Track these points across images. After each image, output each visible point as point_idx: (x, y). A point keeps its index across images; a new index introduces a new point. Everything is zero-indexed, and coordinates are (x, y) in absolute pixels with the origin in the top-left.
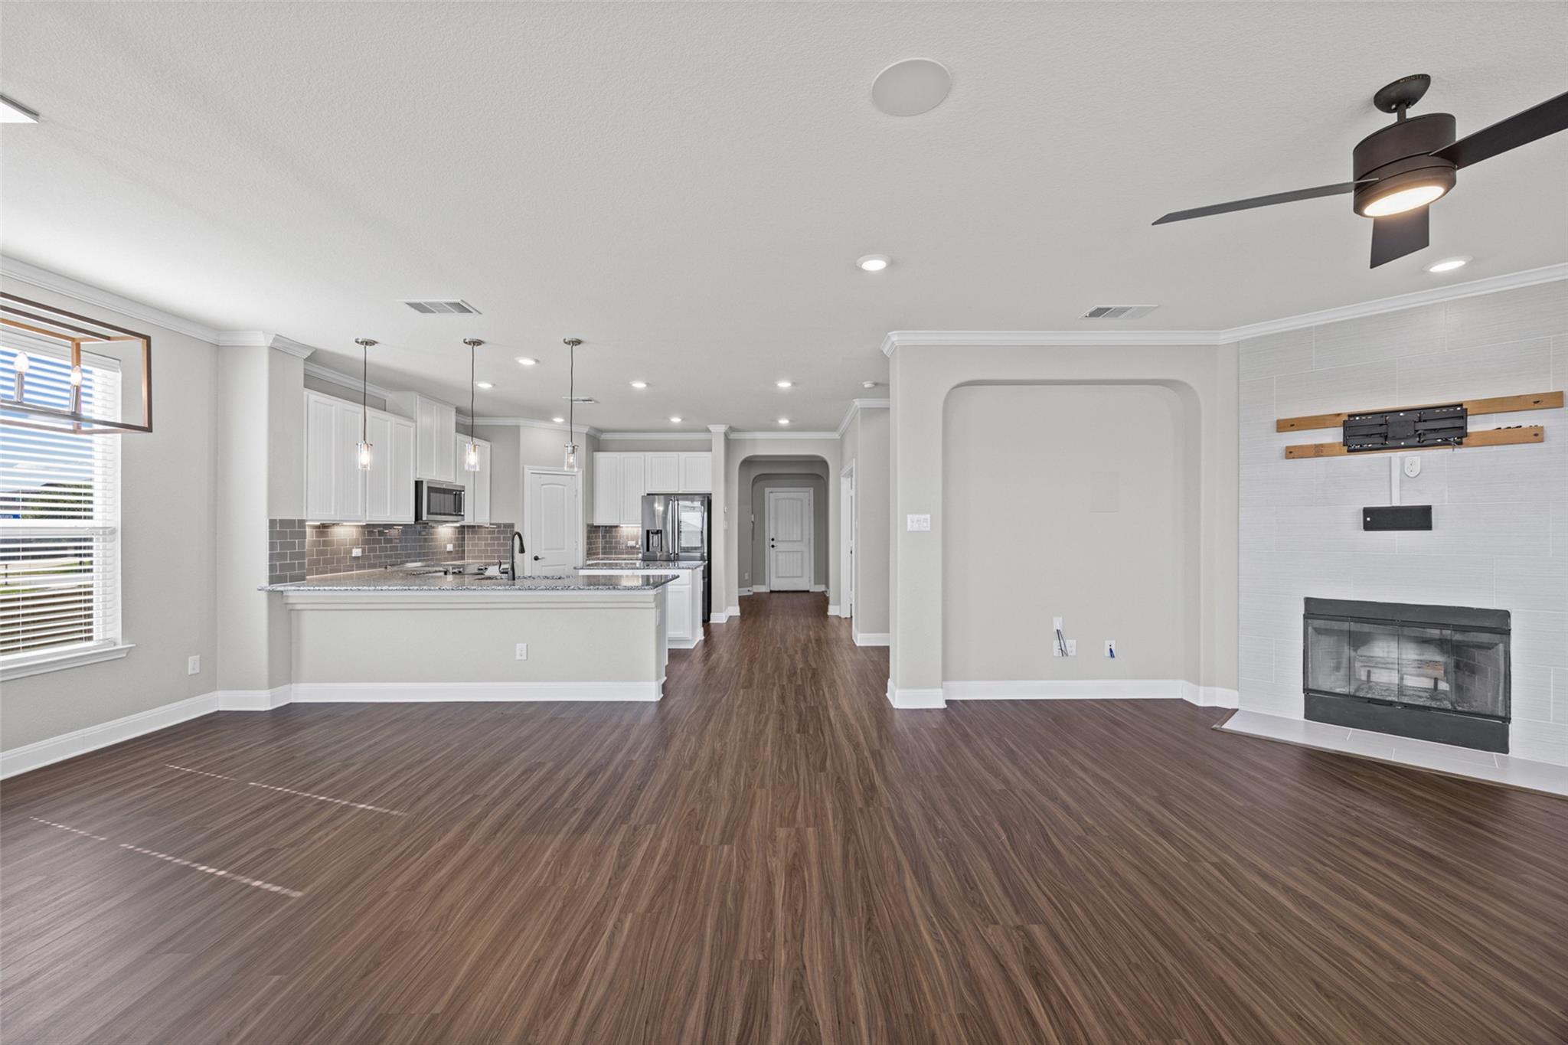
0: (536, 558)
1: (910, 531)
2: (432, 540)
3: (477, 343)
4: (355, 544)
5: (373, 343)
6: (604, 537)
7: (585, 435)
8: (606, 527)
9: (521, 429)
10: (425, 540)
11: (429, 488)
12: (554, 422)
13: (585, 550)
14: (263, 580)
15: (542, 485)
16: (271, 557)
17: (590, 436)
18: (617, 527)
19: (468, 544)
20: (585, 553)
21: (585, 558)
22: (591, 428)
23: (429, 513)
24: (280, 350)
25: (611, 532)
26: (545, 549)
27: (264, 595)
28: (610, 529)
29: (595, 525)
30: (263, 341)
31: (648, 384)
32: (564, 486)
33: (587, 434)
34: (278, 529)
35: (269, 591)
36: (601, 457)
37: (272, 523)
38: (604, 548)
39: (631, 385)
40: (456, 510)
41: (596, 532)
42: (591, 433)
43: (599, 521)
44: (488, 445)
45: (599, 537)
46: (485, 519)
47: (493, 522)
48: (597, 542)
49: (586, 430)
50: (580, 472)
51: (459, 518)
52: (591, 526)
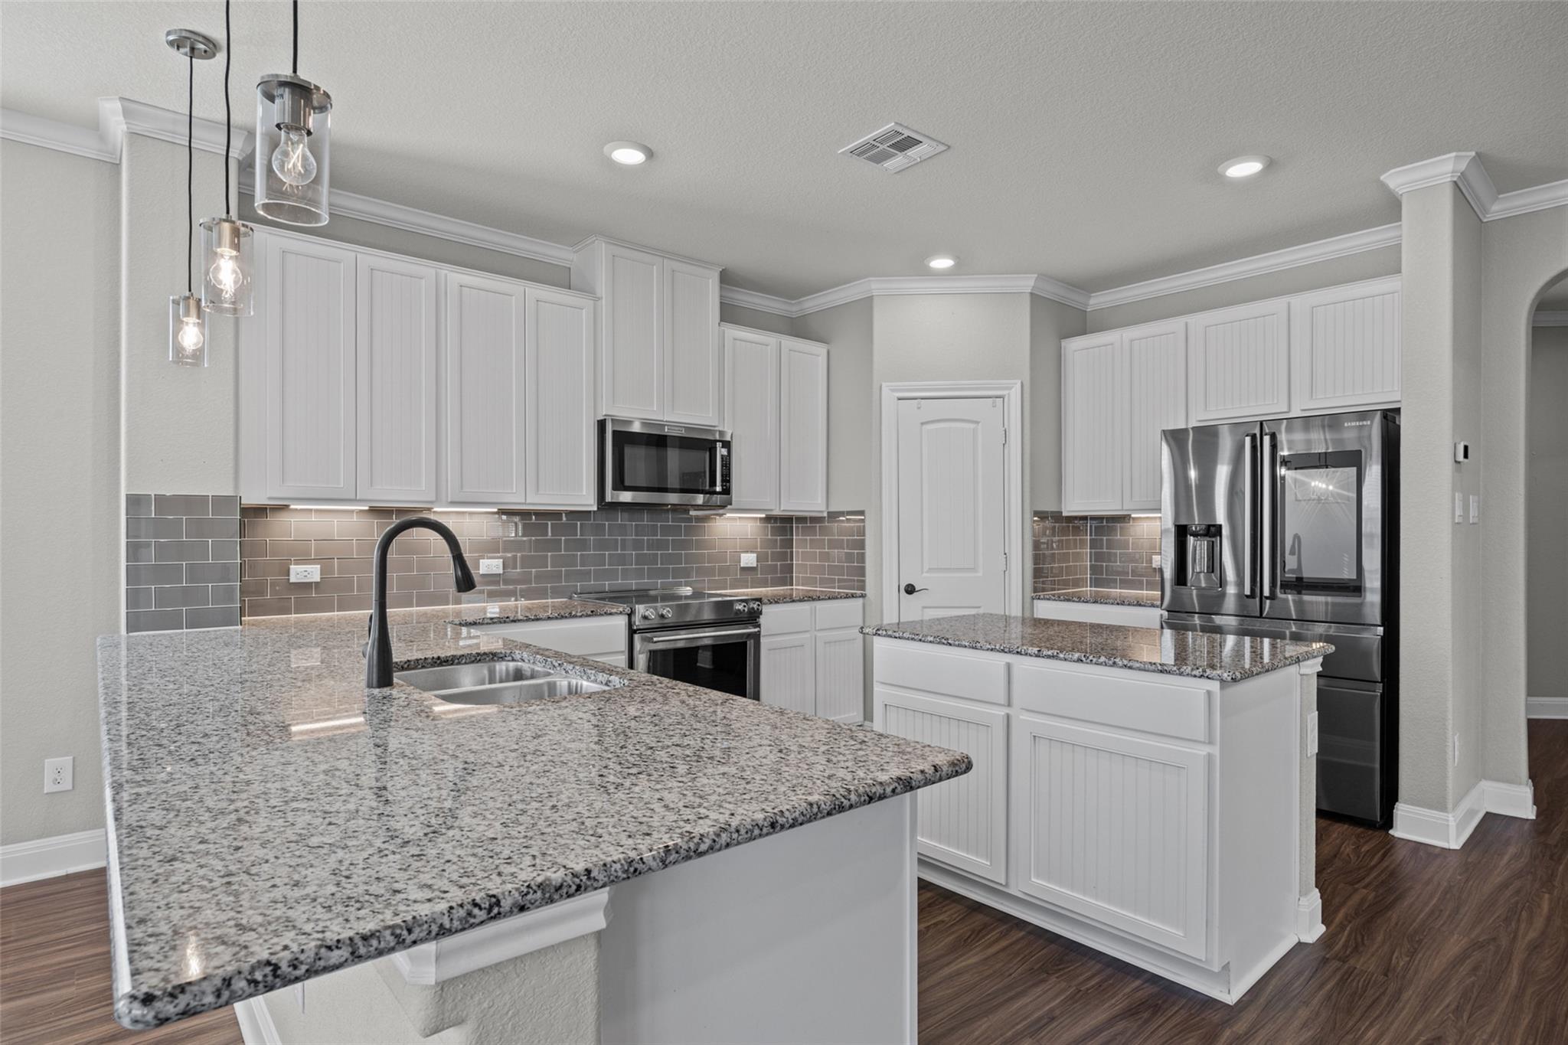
0: (910, 590)
2: (700, 545)
6: (1094, 544)
7: (1027, 301)
8: (1100, 519)
9: (876, 302)
10: (684, 545)
12: (932, 274)
13: (1029, 572)
15: (922, 424)
18: (1124, 519)
19: (797, 552)
20: (1028, 582)
21: (1029, 592)
22: (1043, 277)
23: (622, 487)
25: (1111, 531)
26: (930, 570)
28: (1107, 525)
29: (1065, 514)
32: (977, 423)
33: (1031, 294)
34: (153, 516)
36: (1075, 346)
37: (135, 502)
40: (713, 483)
41: (1064, 532)
42: (1050, 291)
43: (1073, 506)
44: (820, 350)
45: (1083, 542)
46: (813, 503)
47: (832, 509)
48: (1078, 557)
49: (1027, 284)
50: (1014, 395)
51: (717, 499)
52: (1057, 517)
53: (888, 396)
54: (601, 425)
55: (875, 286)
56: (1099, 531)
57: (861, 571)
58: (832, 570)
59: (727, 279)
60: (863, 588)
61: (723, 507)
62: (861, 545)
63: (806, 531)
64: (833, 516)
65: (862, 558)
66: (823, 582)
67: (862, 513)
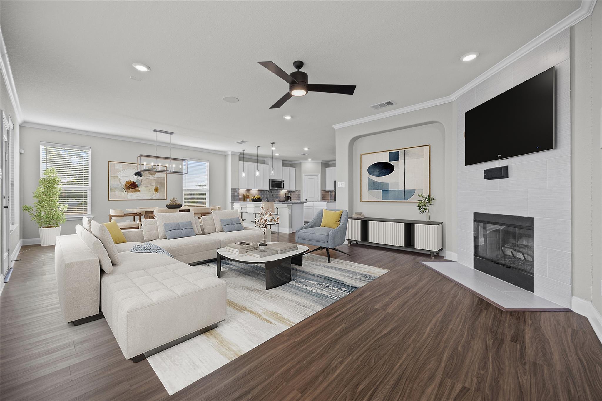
0: (306, 200)
1: (339, 187)
2: (279, 194)
3: (258, 147)
4: (257, 194)
5: (245, 150)
6: (330, 194)
7: (321, 163)
8: (331, 191)
9: (302, 163)
10: (277, 194)
11: (272, 181)
12: (309, 161)
13: (321, 198)
14: (230, 201)
15: (308, 179)
16: (232, 196)
17: (323, 163)
20: (321, 199)
22: (322, 161)
23: (272, 187)
24: (233, 154)
25: (333, 192)
26: (309, 197)
27: (230, 203)
29: (326, 190)
30: (230, 153)
31: (309, 149)
32: (314, 179)
35: (231, 203)
36: (328, 169)
37: (232, 189)
38: (330, 198)
39: (304, 149)
40: (282, 186)
41: (326, 193)
42: (323, 162)
43: (327, 189)
44: (295, 169)
45: (329, 194)
46: (293, 189)
47: (296, 190)
48: (328, 196)
49: (321, 161)
50: (319, 174)
51: (283, 188)
52: (325, 191)
53: (303, 175)
54: (270, 180)
55: (302, 161)
56: (331, 193)
57: (300, 198)
58: (296, 198)
59: (283, 160)
60: (300, 199)
61: (283, 189)
62: (300, 194)
63: (293, 193)
64: (296, 191)
65: (300, 196)
66: (295, 200)
67: (300, 190)
